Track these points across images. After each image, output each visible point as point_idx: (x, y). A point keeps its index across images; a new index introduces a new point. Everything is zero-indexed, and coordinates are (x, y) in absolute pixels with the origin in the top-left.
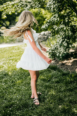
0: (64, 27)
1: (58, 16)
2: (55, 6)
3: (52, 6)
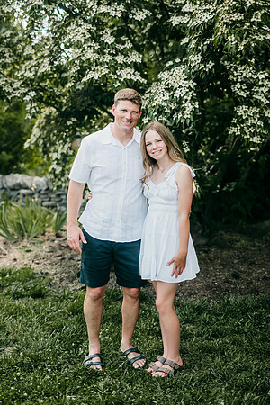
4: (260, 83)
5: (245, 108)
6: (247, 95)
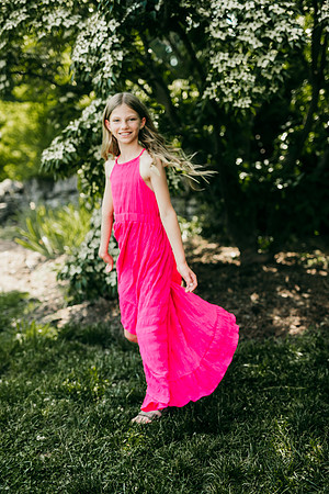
3: (107, 59)
4: (248, 16)
5: (223, 56)
6: (228, 37)
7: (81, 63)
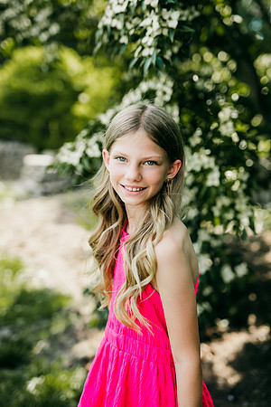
0: (210, 170)
1: (170, 92)
2: (173, 24)
3: (152, 23)
7: (114, 29)
